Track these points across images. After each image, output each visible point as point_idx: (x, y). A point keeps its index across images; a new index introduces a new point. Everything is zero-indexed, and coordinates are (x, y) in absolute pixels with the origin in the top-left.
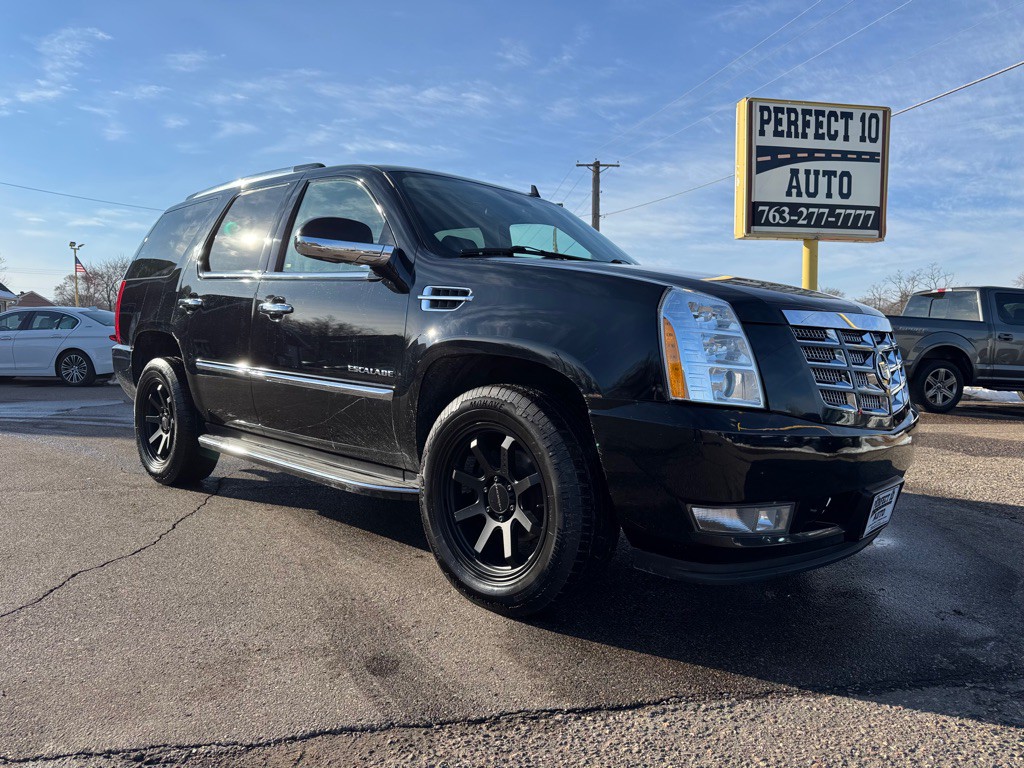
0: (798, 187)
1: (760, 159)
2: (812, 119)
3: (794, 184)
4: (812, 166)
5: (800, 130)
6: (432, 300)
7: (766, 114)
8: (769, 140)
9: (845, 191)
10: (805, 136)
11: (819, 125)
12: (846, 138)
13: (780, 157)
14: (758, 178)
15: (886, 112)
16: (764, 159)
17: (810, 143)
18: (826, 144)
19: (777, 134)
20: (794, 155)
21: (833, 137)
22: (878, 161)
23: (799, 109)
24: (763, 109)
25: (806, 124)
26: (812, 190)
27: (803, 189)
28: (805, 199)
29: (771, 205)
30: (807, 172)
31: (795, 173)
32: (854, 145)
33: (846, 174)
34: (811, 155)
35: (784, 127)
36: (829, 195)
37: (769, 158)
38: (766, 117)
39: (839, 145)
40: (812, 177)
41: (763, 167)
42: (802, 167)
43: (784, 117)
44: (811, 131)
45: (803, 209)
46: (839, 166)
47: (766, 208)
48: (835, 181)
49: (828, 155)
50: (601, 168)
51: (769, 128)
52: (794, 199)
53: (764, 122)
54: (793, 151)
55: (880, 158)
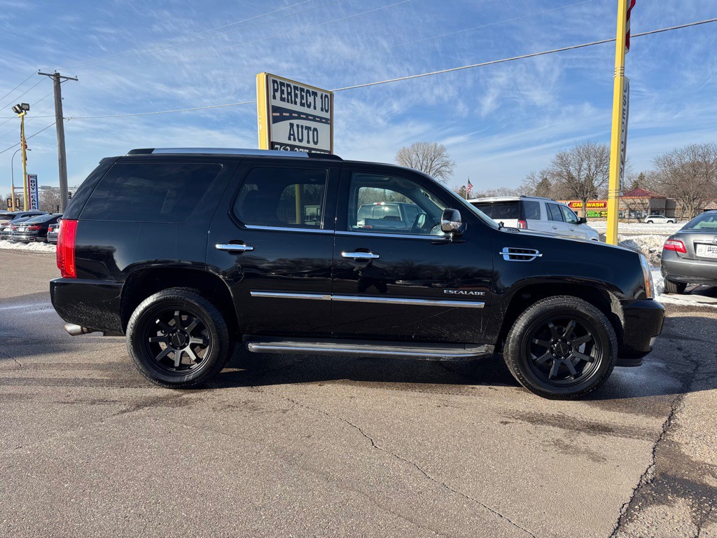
0: (294, 135)
1: (274, 114)
2: (299, 93)
3: (292, 133)
4: (300, 122)
5: (293, 99)
7: (275, 85)
8: (278, 103)
9: (315, 140)
10: (295, 103)
11: (302, 97)
12: (315, 108)
13: (284, 114)
14: (273, 126)
15: (332, 95)
16: (276, 115)
17: (298, 108)
18: (305, 110)
19: (282, 99)
20: (291, 114)
21: (309, 106)
22: (329, 124)
23: (292, 85)
24: (274, 82)
25: (296, 96)
26: (300, 138)
27: (296, 137)
28: (297, 143)
29: (281, 145)
30: (298, 126)
31: (292, 125)
32: (318, 113)
33: (315, 130)
34: (299, 116)
35: (285, 96)
36: (308, 142)
37: (278, 114)
38: (276, 87)
39: (310, 111)
40: (300, 129)
41: (276, 120)
42: (295, 122)
43: (285, 89)
44: (298, 100)
45: (296, 149)
46: (312, 125)
47: (279, 146)
48: (311, 133)
49: (307, 117)
51: (278, 94)
52: (292, 142)
53: (275, 91)
54: (291, 112)
55: (329, 122)
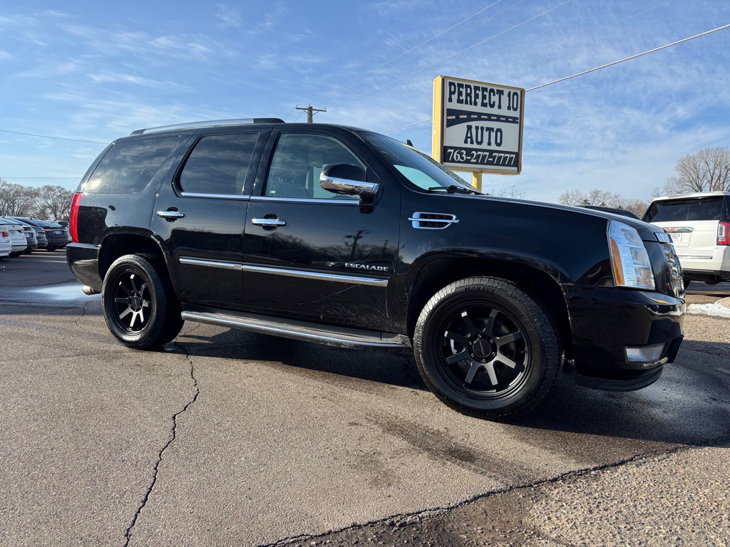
0: (471, 138)
1: (449, 118)
2: (480, 93)
3: (469, 135)
4: (480, 124)
5: (473, 100)
6: (420, 222)
7: (453, 88)
8: (455, 105)
9: (499, 141)
10: (476, 104)
11: (484, 97)
12: (500, 107)
13: (461, 117)
14: (447, 130)
15: (522, 91)
16: (452, 118)
17: (479, 109)
18: (488, 110)
19: (460, 101)
20: (470, 116)
21: (492, 106)
22: (517, 123)
24: (451, 84)
25: (477, 96)
26: (479, 140)
27: (474, 139)
28: (475, 146)
29: (455, 149)
30: (477, 128)
31: (469, 128)
32: (504, 112)
33: (499, 130)
34: (480, 117)
35: (463, 97)
36: (489, 144)
37: (454, 117)
38: (453, 90)
39: (495, 111)
40: (480, 131)
41: (450, 123)
42: (473, 124)
43: (463, 90)
44: (479, 101)
45: (474, 152)
46: (495, 125)
47: (452, 151)
48: (493, 134)
49: (489, 117)
50: (314, 112)
51: (455, 97)
52: (469, 145)
53: (452, 93)
54: (469, 113)
55: (517, 121)
